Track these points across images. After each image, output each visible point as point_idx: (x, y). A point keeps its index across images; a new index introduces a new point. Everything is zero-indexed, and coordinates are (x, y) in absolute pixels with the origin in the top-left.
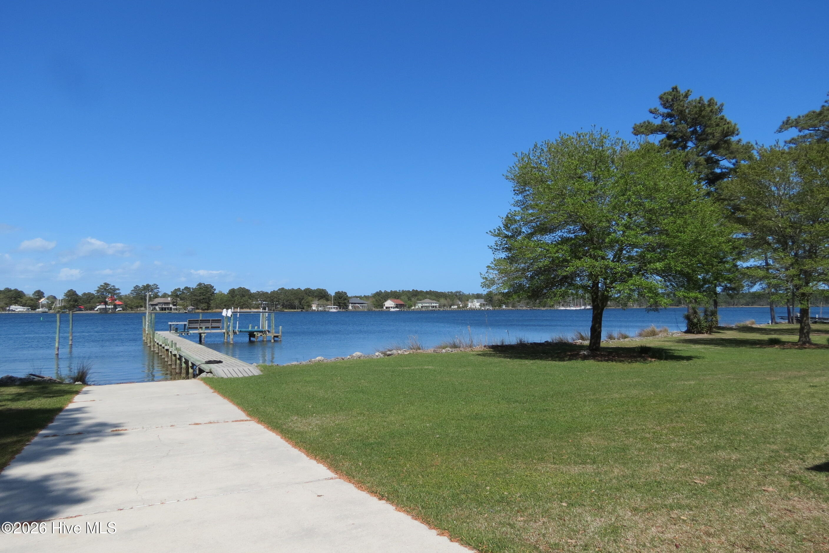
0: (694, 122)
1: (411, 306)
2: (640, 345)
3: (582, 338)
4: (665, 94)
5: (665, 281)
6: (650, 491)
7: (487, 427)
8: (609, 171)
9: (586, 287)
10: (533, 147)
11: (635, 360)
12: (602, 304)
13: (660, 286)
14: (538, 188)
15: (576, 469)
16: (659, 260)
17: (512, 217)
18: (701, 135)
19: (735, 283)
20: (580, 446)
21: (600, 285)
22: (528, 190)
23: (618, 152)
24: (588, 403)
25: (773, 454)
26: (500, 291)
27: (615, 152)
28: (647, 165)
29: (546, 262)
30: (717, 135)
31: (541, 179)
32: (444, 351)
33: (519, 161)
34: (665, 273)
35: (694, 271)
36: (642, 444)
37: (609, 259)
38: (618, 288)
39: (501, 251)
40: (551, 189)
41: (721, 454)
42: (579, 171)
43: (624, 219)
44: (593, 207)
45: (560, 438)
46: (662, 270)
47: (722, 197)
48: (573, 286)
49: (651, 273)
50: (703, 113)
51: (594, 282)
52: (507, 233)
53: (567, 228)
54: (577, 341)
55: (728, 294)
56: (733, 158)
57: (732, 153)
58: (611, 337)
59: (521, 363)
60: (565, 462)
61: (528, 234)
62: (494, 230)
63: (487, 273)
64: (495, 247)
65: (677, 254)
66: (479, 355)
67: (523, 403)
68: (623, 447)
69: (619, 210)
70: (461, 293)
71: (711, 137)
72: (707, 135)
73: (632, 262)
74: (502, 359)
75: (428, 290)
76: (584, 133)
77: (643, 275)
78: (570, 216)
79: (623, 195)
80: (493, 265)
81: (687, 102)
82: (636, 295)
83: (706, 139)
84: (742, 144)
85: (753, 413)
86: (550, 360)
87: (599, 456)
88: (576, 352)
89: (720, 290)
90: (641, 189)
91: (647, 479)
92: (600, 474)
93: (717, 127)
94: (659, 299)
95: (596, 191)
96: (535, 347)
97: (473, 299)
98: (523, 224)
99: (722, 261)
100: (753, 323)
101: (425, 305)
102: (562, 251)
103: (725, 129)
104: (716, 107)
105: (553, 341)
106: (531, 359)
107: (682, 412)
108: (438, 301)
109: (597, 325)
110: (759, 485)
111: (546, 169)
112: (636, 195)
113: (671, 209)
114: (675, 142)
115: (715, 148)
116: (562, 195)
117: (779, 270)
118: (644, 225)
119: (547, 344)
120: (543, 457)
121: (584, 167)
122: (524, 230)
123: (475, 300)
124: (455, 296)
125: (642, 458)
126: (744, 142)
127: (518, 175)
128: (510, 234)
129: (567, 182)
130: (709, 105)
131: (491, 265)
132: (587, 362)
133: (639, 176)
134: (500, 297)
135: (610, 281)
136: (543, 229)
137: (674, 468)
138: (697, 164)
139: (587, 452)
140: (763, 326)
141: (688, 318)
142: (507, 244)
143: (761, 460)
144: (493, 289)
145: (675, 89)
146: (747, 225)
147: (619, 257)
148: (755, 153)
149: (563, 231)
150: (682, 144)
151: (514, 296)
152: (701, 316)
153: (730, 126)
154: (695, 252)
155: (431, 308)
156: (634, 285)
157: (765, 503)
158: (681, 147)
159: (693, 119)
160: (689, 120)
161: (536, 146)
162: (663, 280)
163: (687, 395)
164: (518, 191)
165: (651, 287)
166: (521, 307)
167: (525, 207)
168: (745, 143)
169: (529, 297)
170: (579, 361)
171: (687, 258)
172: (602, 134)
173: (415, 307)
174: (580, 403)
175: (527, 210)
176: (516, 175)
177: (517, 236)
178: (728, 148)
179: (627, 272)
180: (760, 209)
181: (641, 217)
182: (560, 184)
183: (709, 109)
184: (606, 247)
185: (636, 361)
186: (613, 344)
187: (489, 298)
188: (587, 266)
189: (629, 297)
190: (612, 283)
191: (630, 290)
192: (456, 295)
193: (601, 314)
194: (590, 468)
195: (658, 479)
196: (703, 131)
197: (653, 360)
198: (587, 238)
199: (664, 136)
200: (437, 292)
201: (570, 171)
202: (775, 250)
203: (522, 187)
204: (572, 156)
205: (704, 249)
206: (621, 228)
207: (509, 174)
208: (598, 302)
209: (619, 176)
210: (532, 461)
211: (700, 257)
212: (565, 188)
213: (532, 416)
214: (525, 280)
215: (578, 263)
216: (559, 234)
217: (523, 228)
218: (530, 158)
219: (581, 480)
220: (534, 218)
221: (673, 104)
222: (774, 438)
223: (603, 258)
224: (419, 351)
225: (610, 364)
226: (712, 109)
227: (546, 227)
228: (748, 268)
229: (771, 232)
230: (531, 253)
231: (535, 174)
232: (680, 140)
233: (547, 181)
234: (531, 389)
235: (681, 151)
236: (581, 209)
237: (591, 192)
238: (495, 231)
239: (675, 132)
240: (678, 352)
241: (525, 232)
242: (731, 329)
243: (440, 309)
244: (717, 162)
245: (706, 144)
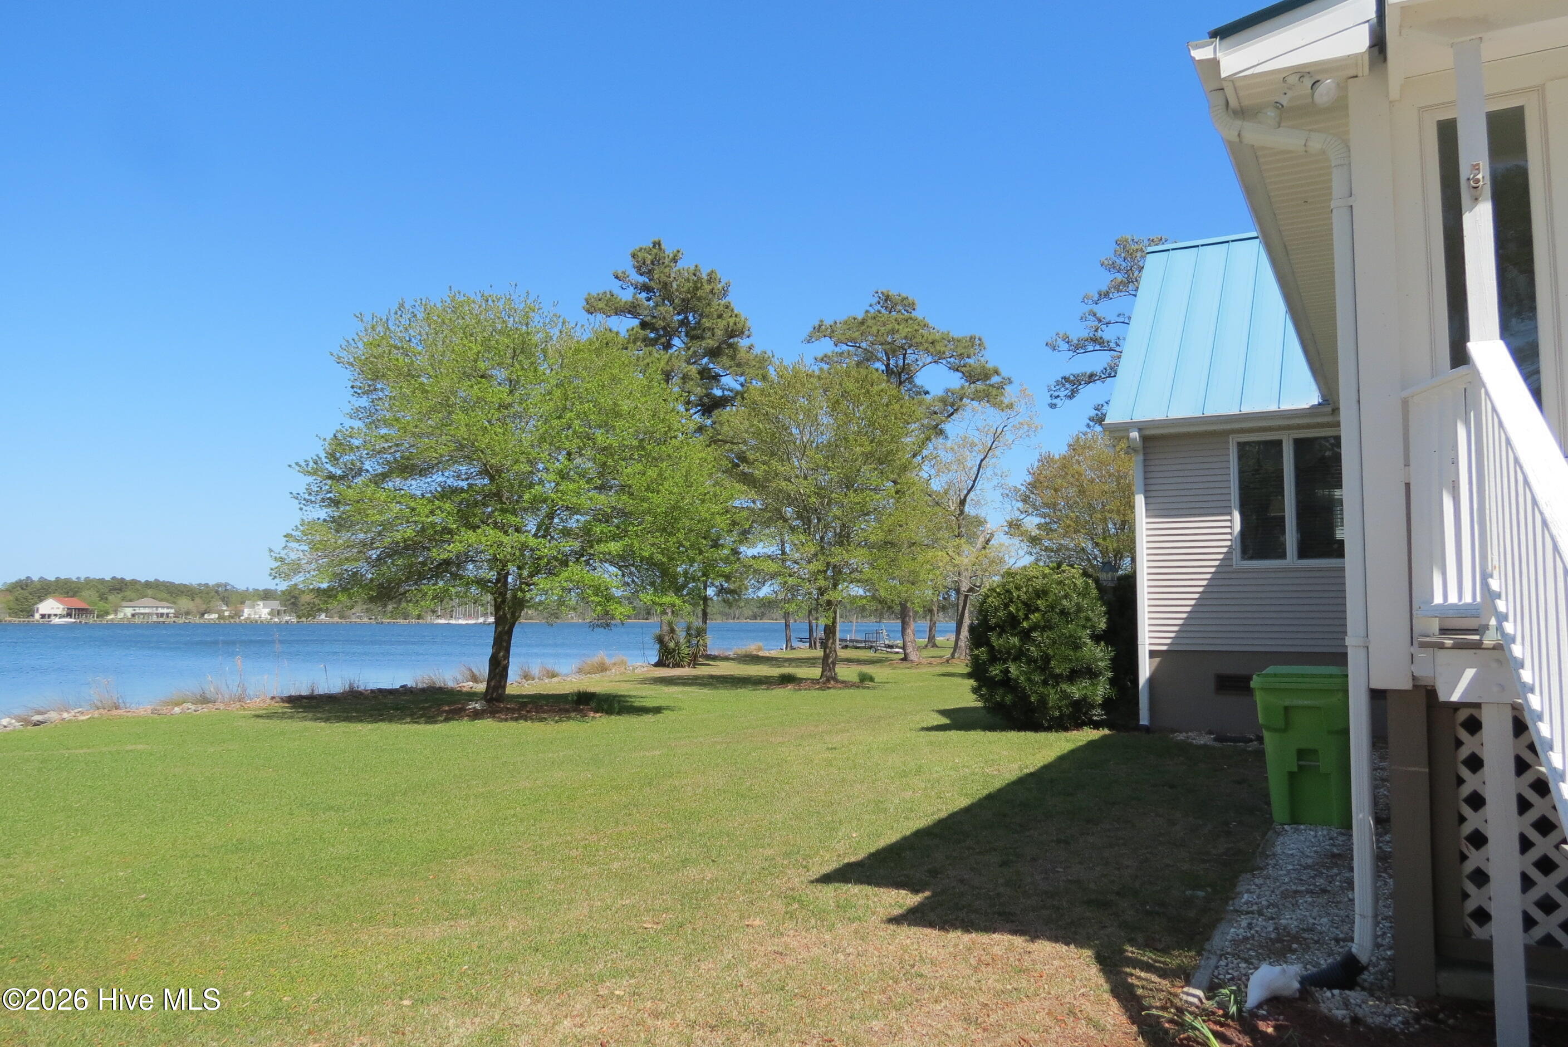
0: (685, 307)
1: (107, 613)
2: (576, 690)
3: (475, 679)
4: (641, 249)
5: (623, 576)
6: (568, 953)
7: (259, 865)
8: (535, 371)
9: (485, 581)
10: (396, 307)
11: (567, 718)
12: (513, 614)
13: (615, 584)
14: (401, 388)
15: (437, 930)
16: (615, 538)
17: (345, 439)
18: (695, 329)
19: (734, 582)
20: (449, 885)
21: (510, 579)
22: (382, 390)
23: (555, 338)
24: (472, 801)
25: (766, 864)
26: (311, 587)
27: (548, 338)
28: (603, 368)
29: (410, 533)
30: (719, 333)
31: (409, 370)
32: (177, 710)
33: (366, 330)
34: (623, 561)
35: (671, 559)
36: (562, 870)
37: (529, 532)
38: (542, 586)
39: (318, 505)
40: (427, 392)
41: (691, 872)
42: (481, 365)
43: (558, 461)
44: (504, 434)
45: (412, 873)
46: (619, 555)
47: (720, 437)
48: (460, 579)
49: (601, 561)
50: (699, 293)
51: (499, 574)
52: (332, 469)
53: (454, 469)
54: (464, 684)
55: (724, 601)
56: (742, 374)
57: (739, 365)
58: (526, 676)
59: (347, 730)
60: (417, 919)
61: (377, 475)
62: (306, 461)
63: (284, 548)
64: (306, 496)
65: (644, 529)
66: (258, 716)
67: (344, 811)
68: (529, 877)
69: (551, 444)
70: (228, 587)
71: (709, 334)
72: (704, 330)
73: (568, 539)
74: (309, 724)
75: (151, 579)
76: (495, 295)
77: (587, 562)
78: (461, 447)
79: (560, 417)
80: (300, 534)
81: (675, 269)
82: (573, 599)
83: (701, 338)
84: (755, 353)
85: (745, 799)
86: (409, 723)
87: (482, 901)
88: (460, 706)
89: (713, 594)
90: (589, 409)
91: (564, 933)
92: (480, 933)
93: (719, 320)
94: (612, 606)
95: (510, 405)
96: (380, 697)
97: (255, 601)
98: (367, 454)
99: (716, 545)
100: (760, 649)
101: (142, 610)
102: (442, 512)
103: (731, 324)
104: (720, 286)
105: (417, 684)
106: (369, 722)
107: (635, 805)
108: (174, 603)
109: (502, 654)
110: (742, 917)
111: (420, 353)
112: (582, 420)
113: (638, 450)
114: (652, 335)
115: (714, 353)
116: (446, 405)
117: (798, 563)
118: (593, 474)
119: (405, 690)
120: (374, 915)
121: (492, 359)
122: (367, 466)
123: (261, 603)
124: (213, 594)
125: (560, 894)
126: (757, 350)
127: (363, 357)
128: (339, 472)
129: (459, 383)
130: (709, 281)
131: (294, 533)
132: (479, 723)
133: (589, 386)
134: (312, 596)
135: (529, 572)
136: (407, 468)
137: (612, 906)
138: (685, 378)
139: (462, 894)
140: (773, 654)
141: (660, 640)
142: (330, 492)
143: (749, 876)
144: (298, 579)
145: (657, 244)
146: (755, 487)
147: (547, 530)
148: (771, 370)
149: (446, 474)
150: (663, 340)
151: (340, 596)
152: (681, 635)
153: (738, 320)
154: (673, 527)
155: (155, 618)
156: (571, 581)
157: (746, 947)
158: (663, 344)
159: (683, 300)
160: (676, 301)
161: (402, 306)
162: (620, 573)
163: (646, 775)
164: (360, 388)
165: (600, 585)
166: (358, 617)
167: (374, 421)
168: (759, 353)
169: (372, 599)
170: (464, 722)
171: (661, 536)
172: (528, 302)
173: (116, 614)
174: (457, 801)
175: (376, 427)
176: (358, 357)
177: (353, 477)
178: (733, 358)
179: (560, 556)
180: (775, 463)
181: (589, 460)
182: (445, 383)
183: (707, 288)
184: (525, 510)
185: (569, 718)
186: (529, 688)
187: (291, 600)
188: (488, 543)
189: (561, 602)
190: (531, 575)
191: (563, 589)
192: (217, 592)
193: (509, 633)
194: (464, 926)
195: (584, 930)
196: (699, 323)
197: (598, 715)
198: (490, 490)
199: (636, 322)
200: (172, 584)
201: (464, 362)
202: (793, 529)
203: (370, 383)
204: (471, 335)
205: (687, 523)
206: (552, 476)
207: (344, 354)
208: (504, 610)
209: (553, 382)
210: (350, 925)
211: (681, 536)
212: (454, 393)
213: (359, 835)
214: (365, 564)
215: (470, 536)
216: (437, 479)
217: (367, 463)
218: (388, 328)
219: (444, 951)
220: (390, 444)
221: (653, 269)
222: (771, 837)
223: (518, 530)
224: (115, 712)
225: (522, 724)
226: (713, 289)
227: (413, 465)
228: (754, 557)
229: (791, 501)
230: (380, 513)
231: (397, 360)
232: (661, 332)
233: (419, 376)
234: (363, 782)
235: (662, 352)
236: (483, 435)
237: (502, 406)
238: (307, 465)
239: (654, 317)
240: (641, 700)
241: (371, 470)
242: (727, 659)
243: (176, 620)
244: (716, 377)
245: (701, 345)
